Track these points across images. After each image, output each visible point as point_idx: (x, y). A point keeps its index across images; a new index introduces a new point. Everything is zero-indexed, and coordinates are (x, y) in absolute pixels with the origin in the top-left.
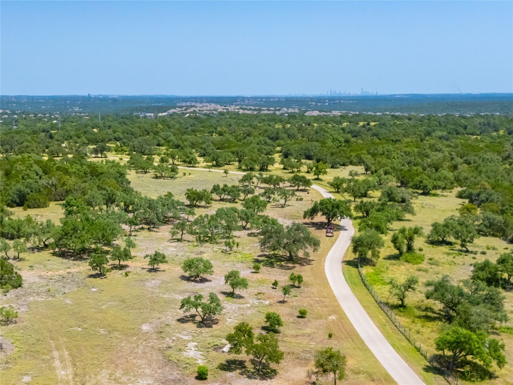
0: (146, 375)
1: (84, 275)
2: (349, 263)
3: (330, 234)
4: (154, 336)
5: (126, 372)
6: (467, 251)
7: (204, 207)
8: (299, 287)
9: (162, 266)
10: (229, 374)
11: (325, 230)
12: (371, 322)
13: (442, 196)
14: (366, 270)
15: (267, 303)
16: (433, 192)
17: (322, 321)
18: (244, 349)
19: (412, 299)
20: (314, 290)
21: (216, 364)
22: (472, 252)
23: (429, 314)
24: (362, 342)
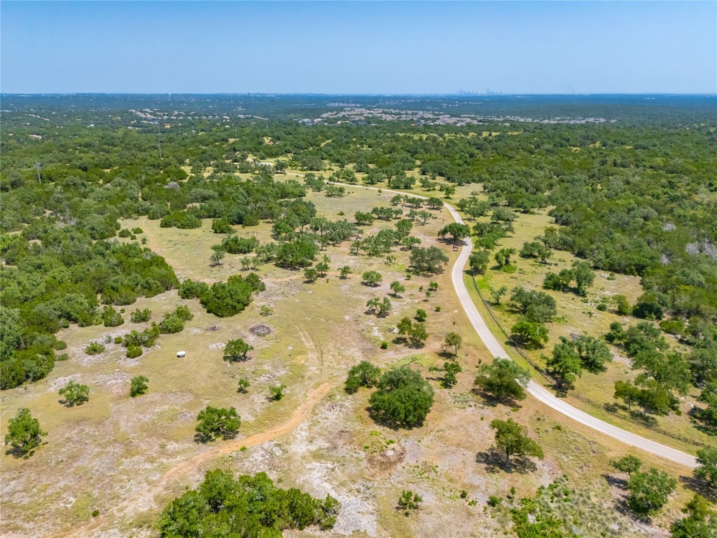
0: (353, 346)
1: (301, 283)
2: (467, 272)
3: (456, 249)
4: (353, 323)
5: (343, 345)
6: (546, 263)
7: (368, 225)
8: (435, 290)
9: (348, 276)
10: (399, 346)
11: (452, 245)
12: (478, 314)
13: (538, 214)
14: (478, 278)
15: (417, 301)
16: (532, 210)
17: (449, 314)
18: (407, 332)
19: (504, 299)
20: (445, 292)
21: (391, 340)
22: (548, 264)
23: (514, 309)
24: (472, 327)
